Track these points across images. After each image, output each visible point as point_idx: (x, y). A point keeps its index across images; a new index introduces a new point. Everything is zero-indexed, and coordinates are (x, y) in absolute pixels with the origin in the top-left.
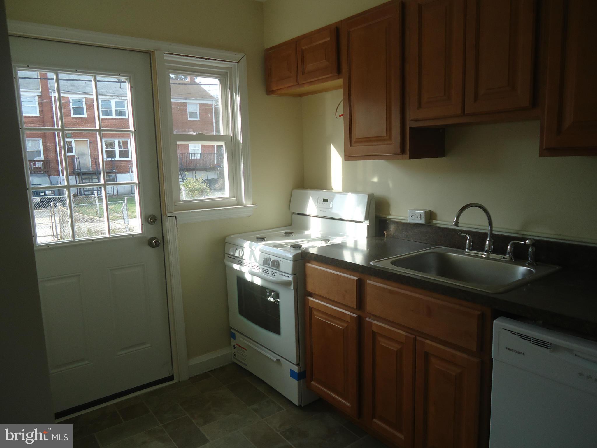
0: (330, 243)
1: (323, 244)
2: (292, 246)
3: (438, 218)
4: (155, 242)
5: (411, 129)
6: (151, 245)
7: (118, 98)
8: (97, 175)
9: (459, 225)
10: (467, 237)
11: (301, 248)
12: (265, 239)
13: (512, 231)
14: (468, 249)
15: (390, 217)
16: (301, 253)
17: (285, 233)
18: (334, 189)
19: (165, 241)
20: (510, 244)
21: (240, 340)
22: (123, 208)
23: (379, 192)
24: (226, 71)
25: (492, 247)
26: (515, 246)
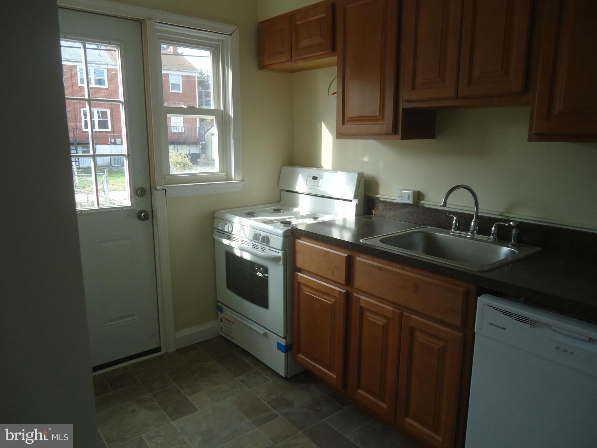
0: (319, 220)
1: (312, 221)
2: (281, 222)
3: (426, 198)
4: (144, 215)
5: (404, 109)
6: (140, 218)
7: (97, 66)
8: (75, 146)
9: (447, 205)
10: (454, 218)
11: (291, 224)
12: (254, 215)
13: (496, 213)
14: (454, 229)
15: (378, 196)
16: (291, 229)
17: (274, 210)
18: (324, 167)
19: (154, 214)
20: (494, 225)
21: (227, 313)
22: (103, 180)
23: (369, 172)
24: (219, 43)
25: (477, 228)
26: (499, 227)
